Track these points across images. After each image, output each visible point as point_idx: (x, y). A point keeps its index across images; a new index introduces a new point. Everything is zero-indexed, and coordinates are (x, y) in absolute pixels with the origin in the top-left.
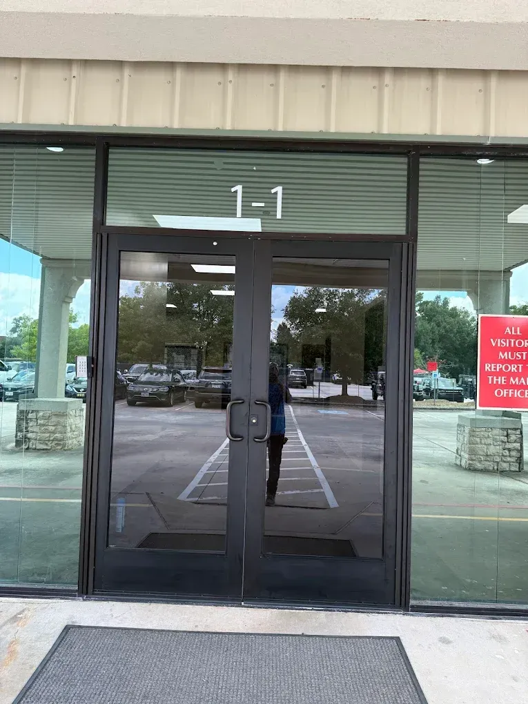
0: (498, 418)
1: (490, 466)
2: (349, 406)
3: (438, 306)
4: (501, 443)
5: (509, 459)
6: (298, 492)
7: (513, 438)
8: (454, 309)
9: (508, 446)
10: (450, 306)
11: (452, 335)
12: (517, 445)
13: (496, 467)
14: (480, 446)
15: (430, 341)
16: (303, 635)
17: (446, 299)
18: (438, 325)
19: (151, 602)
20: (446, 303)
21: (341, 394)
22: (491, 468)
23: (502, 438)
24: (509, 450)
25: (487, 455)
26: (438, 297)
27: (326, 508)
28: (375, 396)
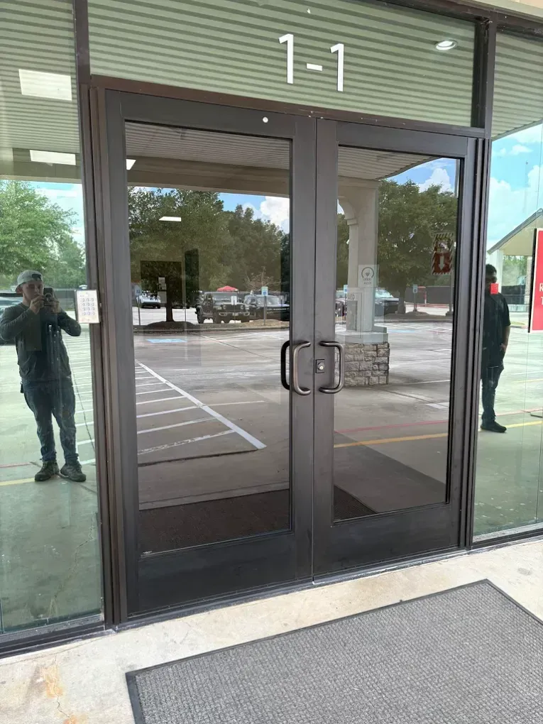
0: (368, 334)
1: (362, 380)
2: (178, 332)
3: (240, 218)
4: (370, 358)
5: (378, 373)
6: (209, 437)
7: (382, 351)
8: (259, 221)
9: (377, 361)
10: (254, 218)
11: (258, 250)
12: (385, 359)
13: (367, 382)
14: (353, 363)
15: (235, 256)
16: (401, 602)
17: (248, 209)
18: (243, 239)
19: (207, 609)
20: (249, 213)
21: (165, 320)
22: (363, 384)
23: (373, 352)
24: (379, 364)
25: (360, 371)
26: (239, 208)
27: (254, 450)
28: (201, 319)
